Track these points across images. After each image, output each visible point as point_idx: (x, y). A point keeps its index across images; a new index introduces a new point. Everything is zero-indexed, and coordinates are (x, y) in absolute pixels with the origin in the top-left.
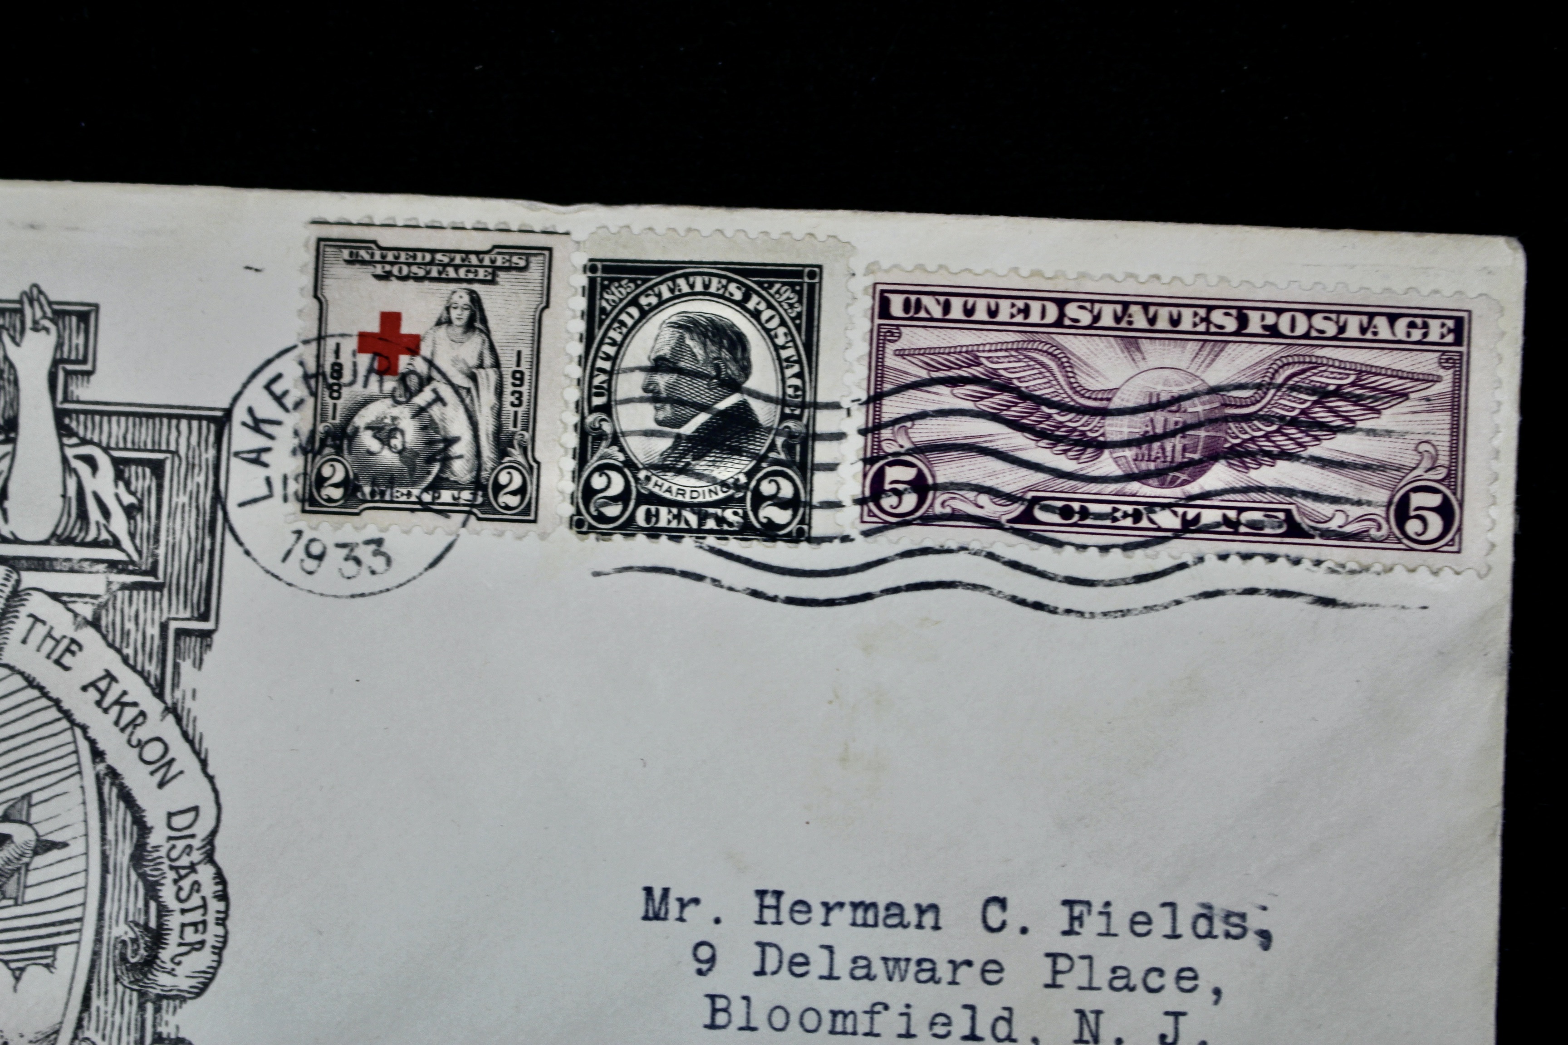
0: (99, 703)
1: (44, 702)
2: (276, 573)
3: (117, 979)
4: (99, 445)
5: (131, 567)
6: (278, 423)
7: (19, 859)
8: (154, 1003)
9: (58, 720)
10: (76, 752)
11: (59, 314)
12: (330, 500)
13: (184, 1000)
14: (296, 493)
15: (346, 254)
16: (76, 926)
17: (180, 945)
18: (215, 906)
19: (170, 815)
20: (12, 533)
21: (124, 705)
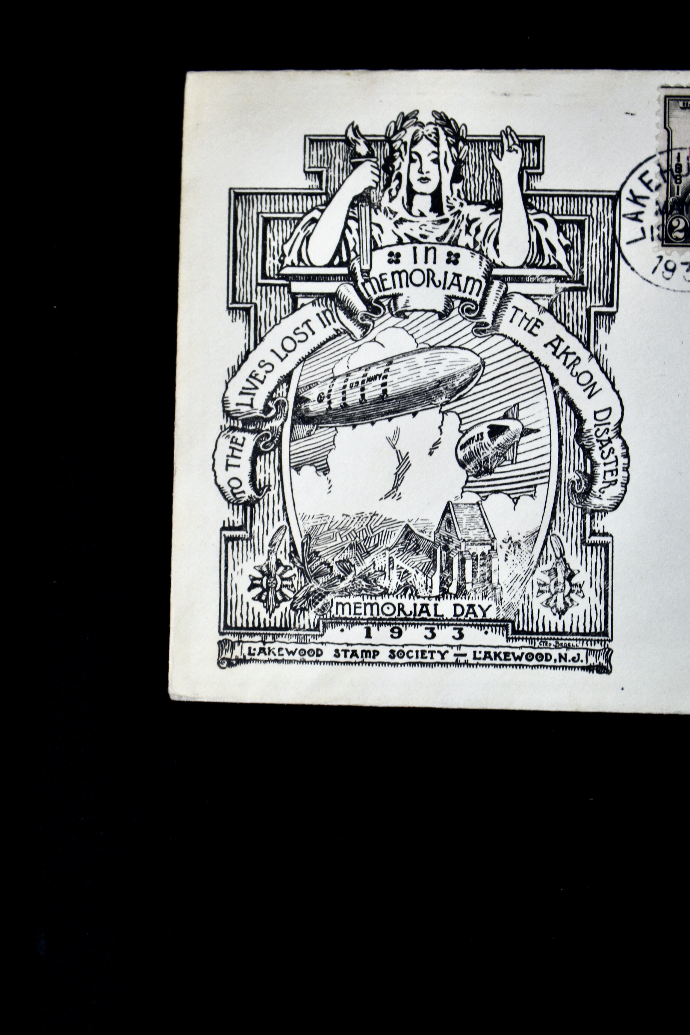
0: (554, 353)
1: (524, 354)
2: (649, 280)
3: (570, 502)
4: (548, 213)
5: (568, 279)
6: (647, 198)
7: (513, 439)
8: (590, 514)
9: (532, 363)
10: (543, 380)
11: (523, 142)
12: (677, 239)
13: (606, 512)
14: (658, 236)
15: (681, 104)
16: (547, 474)
17: (603, 482)
18: (622, 461)
19: (595, 413)
20: (502, 263)
21: (568, 354)
